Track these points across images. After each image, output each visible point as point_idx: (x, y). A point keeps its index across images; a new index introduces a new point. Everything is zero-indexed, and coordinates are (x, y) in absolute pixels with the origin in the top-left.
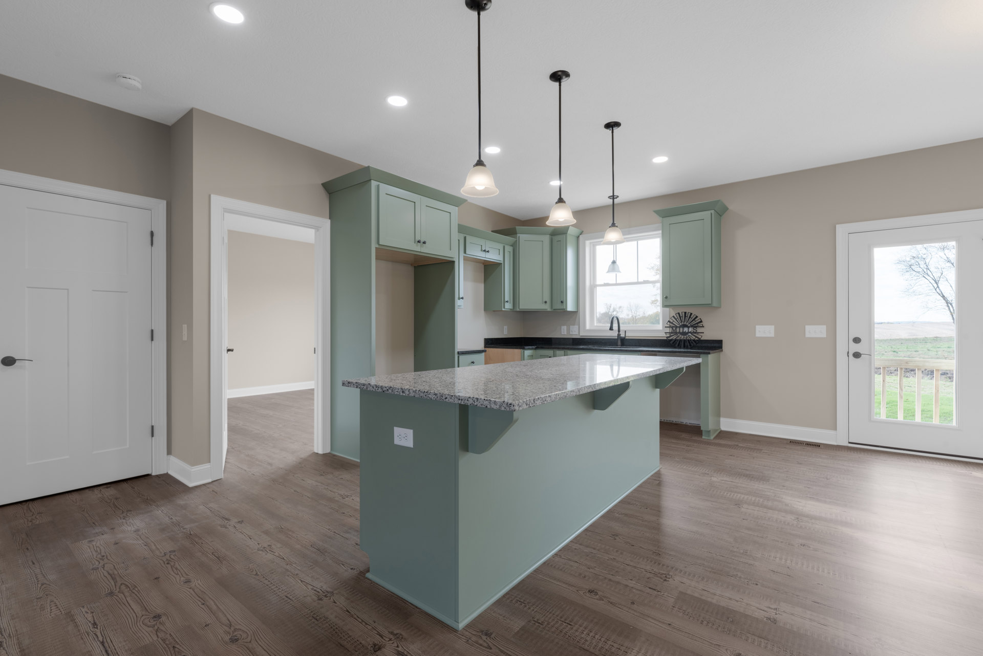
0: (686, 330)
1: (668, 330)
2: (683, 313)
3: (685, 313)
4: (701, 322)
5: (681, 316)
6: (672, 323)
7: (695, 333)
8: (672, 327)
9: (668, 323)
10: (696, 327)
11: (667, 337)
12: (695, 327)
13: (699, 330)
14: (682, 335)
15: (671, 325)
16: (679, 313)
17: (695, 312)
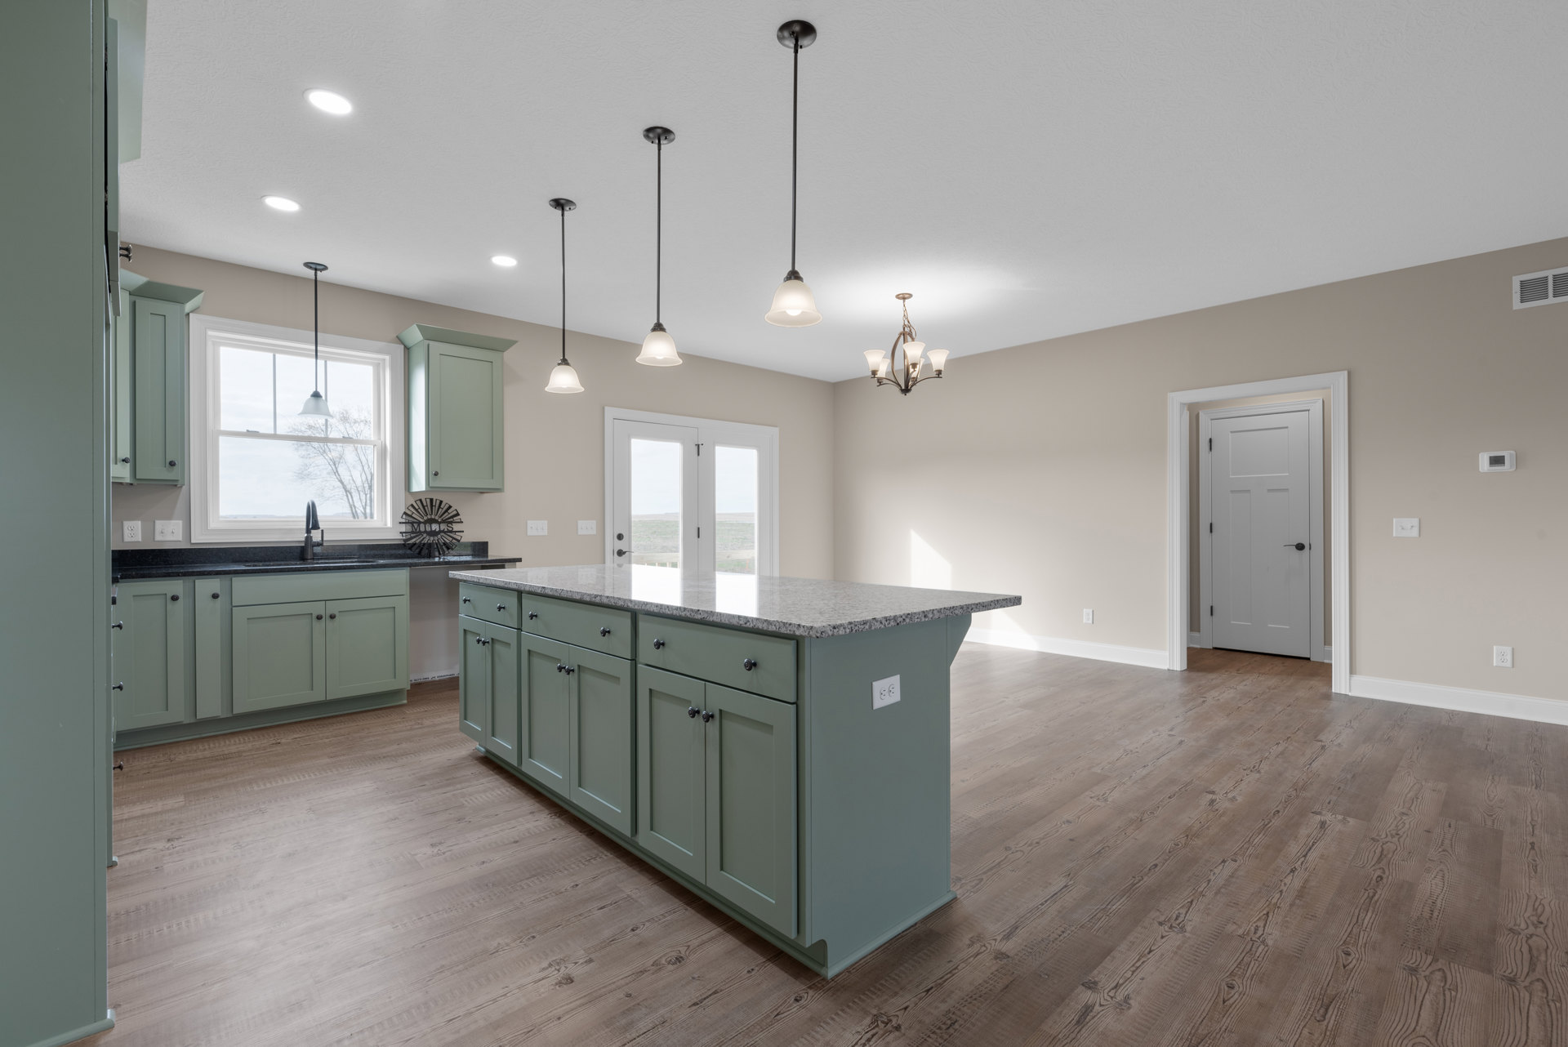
0: (435, 527)
1: (403, 528)
2: (428, 501)
3: (431, 500)
4: (458, 514)
5: (425, 504)
6: (411, 516)
7: (451, 532)
8: (412, 523)
9: (404, 516)
10: (451, 523)
11: (404, 540)
12: (448, 522)
13: (456, 527)
14: (431, 536)
15: (409, 519)
16: (421, 500)
17: (447, 499)
